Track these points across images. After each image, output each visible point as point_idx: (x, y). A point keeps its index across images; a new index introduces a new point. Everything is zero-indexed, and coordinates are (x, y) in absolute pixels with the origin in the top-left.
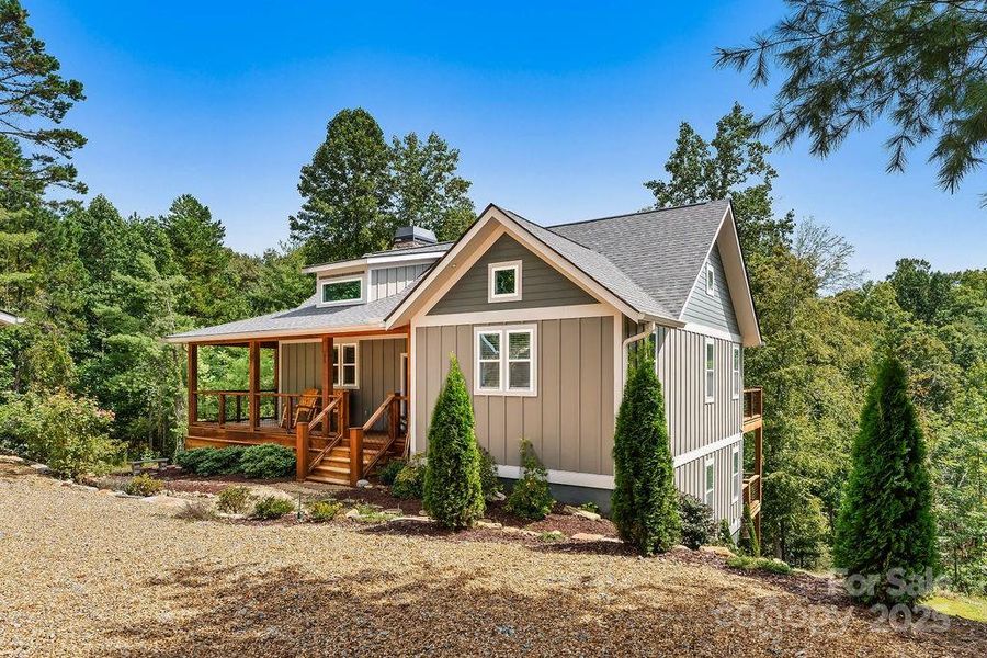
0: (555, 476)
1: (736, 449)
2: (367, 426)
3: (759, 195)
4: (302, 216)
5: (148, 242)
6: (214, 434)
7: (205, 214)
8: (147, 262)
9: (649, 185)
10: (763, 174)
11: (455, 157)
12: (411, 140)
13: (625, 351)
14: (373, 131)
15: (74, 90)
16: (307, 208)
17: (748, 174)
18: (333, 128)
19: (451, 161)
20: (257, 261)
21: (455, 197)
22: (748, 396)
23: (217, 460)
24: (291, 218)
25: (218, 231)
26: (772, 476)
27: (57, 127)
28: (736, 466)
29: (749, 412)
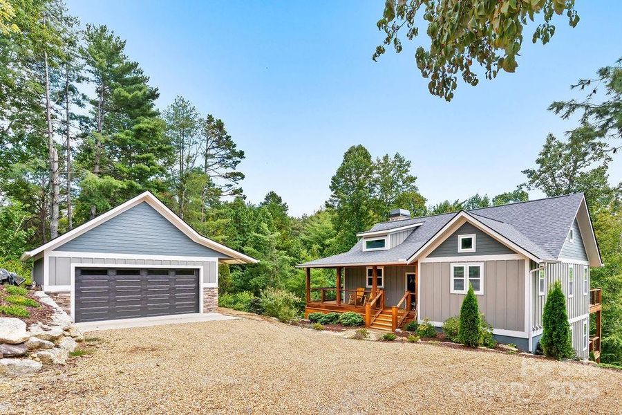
0: (496, 331)
1: (585, 322)
2: (398, 306)
3: (600, 173)
4: (331, 201)
5: (263, 217)
6: (319, 306)
7: (279, 200)
8: (264, 226)
9: (524, 172)
10: (602, 160)
11: (408, 165)
12: (386, 158)
13: (531, 275)
14: (367, 156)
15: (241, 155)
16: (333, 196)
17: (592, 161)
18: (347, 156)
19: (406, 167)
20: (299, 220)
21: (408, 186)
22: (592, 294)
23: (328, 318)
24: (326, 202)
25: (285, 208)
26: (607, 339)
27: (234, 171)
28: (585, 332)
29: (593, 302)
